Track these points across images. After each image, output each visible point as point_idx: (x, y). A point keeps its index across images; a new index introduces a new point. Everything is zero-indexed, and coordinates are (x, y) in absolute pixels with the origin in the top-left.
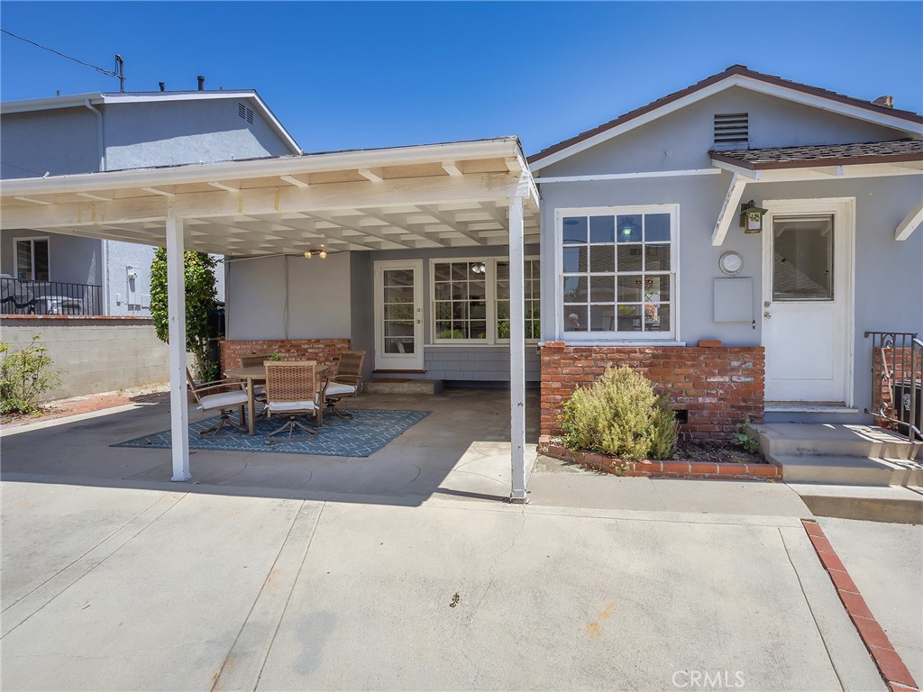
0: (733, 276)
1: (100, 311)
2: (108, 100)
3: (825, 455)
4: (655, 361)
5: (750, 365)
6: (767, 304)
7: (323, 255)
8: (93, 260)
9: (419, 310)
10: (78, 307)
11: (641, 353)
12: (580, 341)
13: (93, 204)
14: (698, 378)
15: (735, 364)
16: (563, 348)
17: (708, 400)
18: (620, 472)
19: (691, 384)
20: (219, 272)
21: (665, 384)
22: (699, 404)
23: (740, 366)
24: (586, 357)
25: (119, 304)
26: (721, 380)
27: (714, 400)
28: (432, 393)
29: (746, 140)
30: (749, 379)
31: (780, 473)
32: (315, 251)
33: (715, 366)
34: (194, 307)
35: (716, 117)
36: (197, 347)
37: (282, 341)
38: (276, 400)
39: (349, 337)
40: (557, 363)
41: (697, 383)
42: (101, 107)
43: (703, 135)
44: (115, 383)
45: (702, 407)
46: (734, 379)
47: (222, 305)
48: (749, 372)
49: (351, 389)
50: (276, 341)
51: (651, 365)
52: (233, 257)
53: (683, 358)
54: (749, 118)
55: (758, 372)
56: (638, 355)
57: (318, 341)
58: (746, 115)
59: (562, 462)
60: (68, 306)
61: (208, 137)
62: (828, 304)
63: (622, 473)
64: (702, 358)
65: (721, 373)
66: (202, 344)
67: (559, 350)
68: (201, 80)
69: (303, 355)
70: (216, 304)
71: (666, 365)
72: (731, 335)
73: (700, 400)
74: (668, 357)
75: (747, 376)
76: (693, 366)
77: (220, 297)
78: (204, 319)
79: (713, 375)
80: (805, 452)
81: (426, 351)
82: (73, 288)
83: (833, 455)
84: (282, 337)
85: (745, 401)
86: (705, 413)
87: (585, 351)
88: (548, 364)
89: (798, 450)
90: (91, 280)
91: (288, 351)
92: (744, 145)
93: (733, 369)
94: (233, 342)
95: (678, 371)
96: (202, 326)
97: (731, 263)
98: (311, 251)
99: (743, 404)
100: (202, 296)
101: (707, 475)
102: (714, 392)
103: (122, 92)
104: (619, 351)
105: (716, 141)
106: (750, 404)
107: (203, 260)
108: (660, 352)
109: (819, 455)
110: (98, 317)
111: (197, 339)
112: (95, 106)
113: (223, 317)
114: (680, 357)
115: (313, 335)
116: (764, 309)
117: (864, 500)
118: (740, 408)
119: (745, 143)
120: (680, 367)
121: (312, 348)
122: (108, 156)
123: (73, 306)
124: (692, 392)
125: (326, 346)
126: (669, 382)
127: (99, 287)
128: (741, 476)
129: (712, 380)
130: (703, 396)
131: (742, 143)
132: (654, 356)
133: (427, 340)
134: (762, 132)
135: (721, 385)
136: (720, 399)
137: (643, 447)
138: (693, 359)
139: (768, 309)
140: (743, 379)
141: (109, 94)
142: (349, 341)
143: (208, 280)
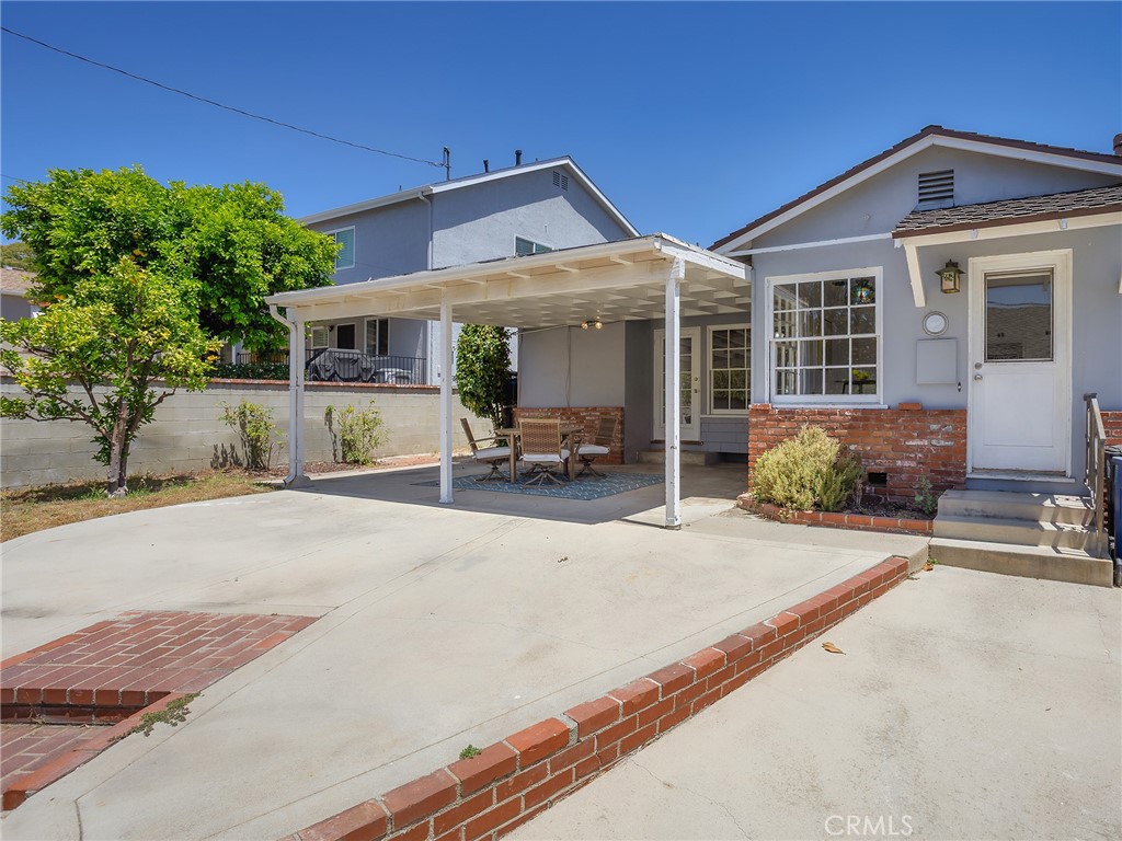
0: (937, 337)
1: (424, 382)
2: (436, 190)
3: (994, 517)
4: (854, 423)
5: (950, 428)
6: (978, 366)
7: (599, 325)
8: (421, 335)
9: (696, 379)
10: (408, 378)
11: (841, 415)
12: (787, 404)
13: (398, 296)
14: (897, 441)
15: (934, 427)
16: (768, 411)
17: (906, 464)
18: (783, 519)
19: (890, 447)
20: (513, 343)
21: (864, 446)
22: (898, 468)
23: (940, 429)
24: (789, 420)
25: (439, 375)
26: (920, 443)
27: (913, 464)
28: (703, 464)
29: (952, 196)
30: (949, 443)
31: (931, 527)
32: (591, 322)
33: (914, 429)
34: (490, 376)
35: (920, 176)
36: (494, 414)
37: (564, 409)
38: (529, 452)
39: (623, 405)
40: (763, 425)
41: (897, 447)
42: (430, 197)
43: (906, 197)
44: (431, 446)
45: (900, 470)
46: (934, 442)
47: (516, 374)
48: (949, 436)
49: (604, 450)
50: (559, 409)
51: (850, 427)
52: (525, 330)
53: (882, 420)
54: (954, 175)
55: (961, 436)
56: (838, 417)
57: (594, 409)
58: (952, 171)
59: (746, 512)
60: (400, 377)
61: (522, 210)
62: (1046, 365)
63: (786, 521)
64: (900, 421)
65: (920, 437)
66: (498, 412)
67: (765, 412)
68: (518, 154)
69: (581, 422)
70: (511, 374)
71: (865, 427)
72: (935, 398)
73: (899, 463)
74: (867, 419)
75: (947, 440)
76: (891, 428)
77: (513, 367)
78: (499, 388)
79: (912, 438)
80: (973, 513)
81: (703, 422)
82: (405, 362)
83: (1002, 517)
84: (565, 405)
85: (944, 465)
86: (904, 477)
87: (788, 412)
88: (756, 425)
89: (967, 510)
90: (419, 354)
91: (569, 418)
92: (949, 203)
93: (932, 433)
94: (523, 409)
95: (877, 433)
96: (498, 394)
97: (936, 324)
98: (588, 322)
99: (943, 469)
100: (497, 367)
101: (861, 526)
102: (913, 456)
103: (449, 180)
104: (820, 413)
105: (920, 201)
106: (950, 468)
107: (498, 333)
108: (860, 414)
109: (987, 517)
110: (421, 386)
111: (494, 405)
112: (426, 196)
113: (516, 385)
114: (879, 419)
115: (590, 403)
116: (971, 371)
117: (990, 552)
118: (939, 472)
119: (951, 200)
120: (879, 429)
121: (590, 415)
122: (434, 240)
123: (404, 377)
124: (891, 454)
125: (602, 413)
126: (868, 445)
127: (425, 359)
128: (893, 529)
129: (911, 443)
130: (902, 459)
131: (947, 200)
132: (854, 419)
133: (703, 411)
134: (967, 188)
135: (921, 448)
136: (919, 463)
137: (806, 498)
138: (892, 421)
139: (980, 371)
140: (942, 443)
141: (436, 184)
142: (622, 409)
143: (503, 352)
